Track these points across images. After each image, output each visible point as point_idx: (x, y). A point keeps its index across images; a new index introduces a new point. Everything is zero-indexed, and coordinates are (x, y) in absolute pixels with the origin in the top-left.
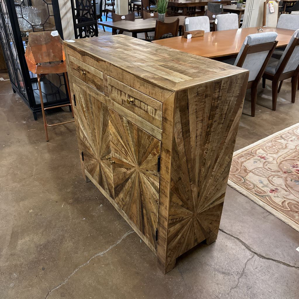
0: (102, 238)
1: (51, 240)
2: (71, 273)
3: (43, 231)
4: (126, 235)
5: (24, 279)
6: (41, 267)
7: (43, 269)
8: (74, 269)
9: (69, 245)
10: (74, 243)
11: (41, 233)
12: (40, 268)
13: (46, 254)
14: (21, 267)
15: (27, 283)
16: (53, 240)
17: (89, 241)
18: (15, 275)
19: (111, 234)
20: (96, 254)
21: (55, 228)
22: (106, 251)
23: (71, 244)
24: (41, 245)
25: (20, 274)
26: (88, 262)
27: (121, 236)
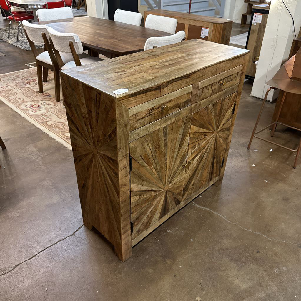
0: (208, 221)
1: (229, 258)
2: (251, 232)
3: (221, 271)
4: (199, 206)
5: (275, 262)
6: (258, 255)
7: (258, 252)
8: (246, 230)
9: (226, 243)
10: (223, 239)
11: (224, 271)
12: (259, 254)
13: (245, 256)
14: (267, 270)
15: (276, 258)
16: (228, 257)
17: (216, 229)
18: (276, 272)
19: (201, 216)
20: (226, 221)
21: (212, 262)
22: (220, 215)
23: (224, 241)
24: (238, 264)
25: (273, 267)
26: (235, 224)
27: (201, 209)
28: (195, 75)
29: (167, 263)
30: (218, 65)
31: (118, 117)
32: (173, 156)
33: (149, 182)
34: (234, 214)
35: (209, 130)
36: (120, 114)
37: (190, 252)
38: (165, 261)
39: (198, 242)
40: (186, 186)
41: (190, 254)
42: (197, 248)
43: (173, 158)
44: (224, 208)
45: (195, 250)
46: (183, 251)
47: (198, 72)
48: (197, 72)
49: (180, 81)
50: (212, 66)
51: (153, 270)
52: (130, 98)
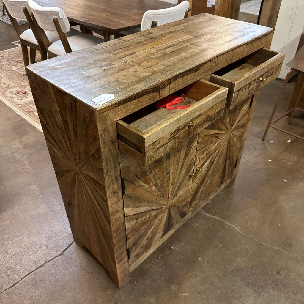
0: (219, 233)
1: (244, 282)
2: (269, 246)
3: (236, 299)
4: (208, 215)
5: (299, 286)
6: (278, 276)
7: (278, 273)
8: (264, 245)
9: (240, 261)
10: (237, 257)
11: (239, 299)
12: (280, 276)
13: (263, 279)
14: (290, 296)
15: (300, 281)
16: (243, 280)
17: (229, 244)
18: (300, 299)
19: (211, 227)
20: (240, 233)
21: (225, 287)
22: (233, 226)
23: (239, 259)
24: (255, 290)
25: (297, 293)
26: (251, 237)
27: (210, 218)
28: (206, 66)
29: (171, 290)
30: (235, 50)
31: (101, 135)
32: (177, 168)
33: (147, 202)
34: (249, 224)
35: (221, 130)
36: (104, 130)
37: (198, 274)
38: (169, 287)
39: (208, 261)
40: (193, 196)
41: (199, 278)
42: (206, 270)
43: (177, 169)
44: (237, 216)
45: (205, 273)
46: (190, 274)
47: (210, 62)
48: (208, 63)
49: (186, 76)
50: (227, 52)
51: (155, 300)
52: (117, 107)
